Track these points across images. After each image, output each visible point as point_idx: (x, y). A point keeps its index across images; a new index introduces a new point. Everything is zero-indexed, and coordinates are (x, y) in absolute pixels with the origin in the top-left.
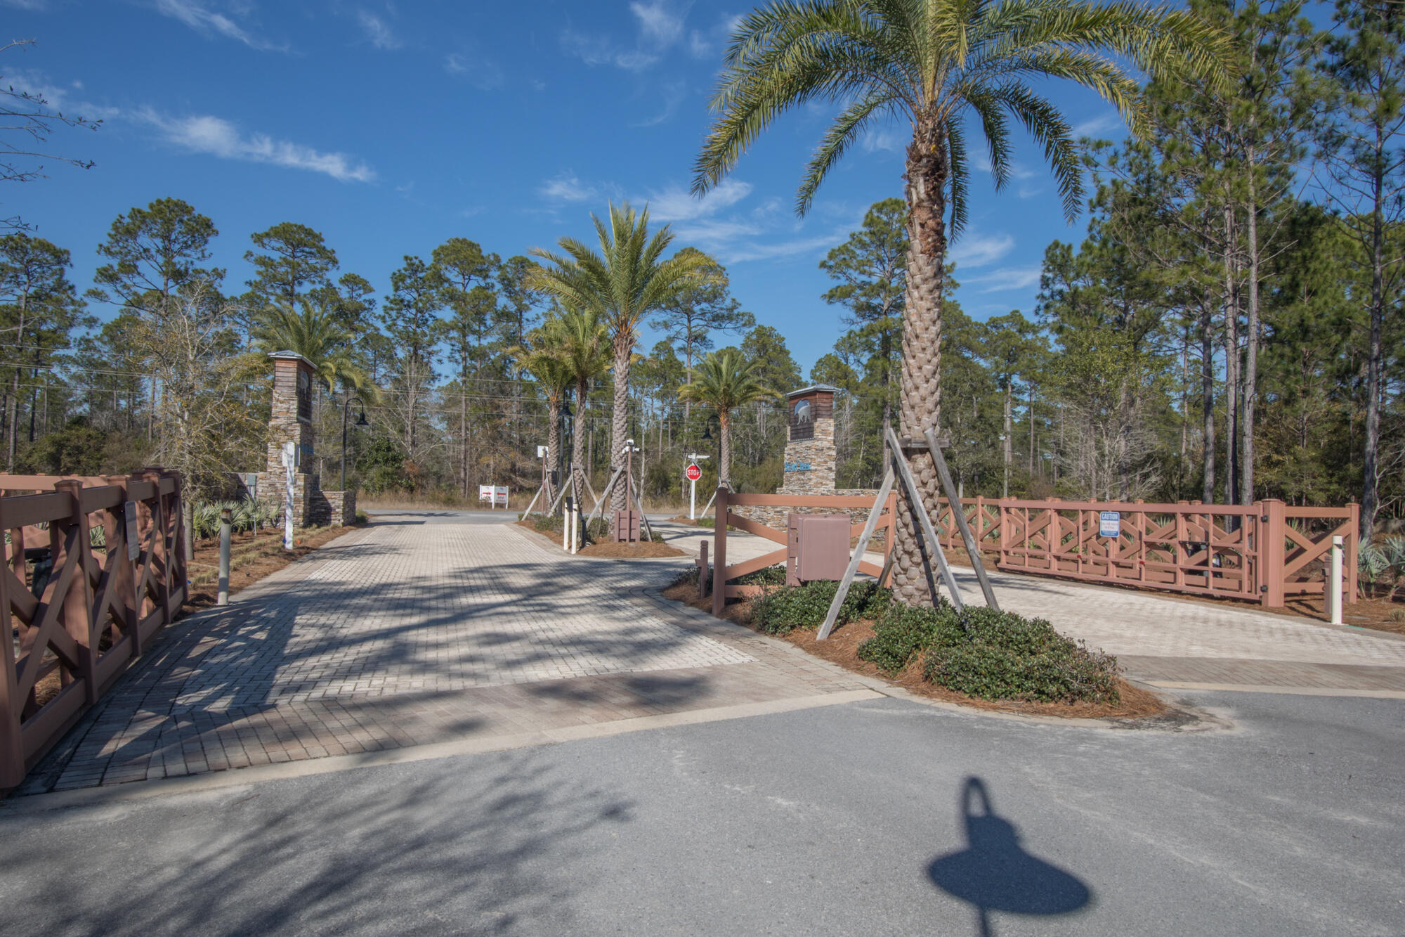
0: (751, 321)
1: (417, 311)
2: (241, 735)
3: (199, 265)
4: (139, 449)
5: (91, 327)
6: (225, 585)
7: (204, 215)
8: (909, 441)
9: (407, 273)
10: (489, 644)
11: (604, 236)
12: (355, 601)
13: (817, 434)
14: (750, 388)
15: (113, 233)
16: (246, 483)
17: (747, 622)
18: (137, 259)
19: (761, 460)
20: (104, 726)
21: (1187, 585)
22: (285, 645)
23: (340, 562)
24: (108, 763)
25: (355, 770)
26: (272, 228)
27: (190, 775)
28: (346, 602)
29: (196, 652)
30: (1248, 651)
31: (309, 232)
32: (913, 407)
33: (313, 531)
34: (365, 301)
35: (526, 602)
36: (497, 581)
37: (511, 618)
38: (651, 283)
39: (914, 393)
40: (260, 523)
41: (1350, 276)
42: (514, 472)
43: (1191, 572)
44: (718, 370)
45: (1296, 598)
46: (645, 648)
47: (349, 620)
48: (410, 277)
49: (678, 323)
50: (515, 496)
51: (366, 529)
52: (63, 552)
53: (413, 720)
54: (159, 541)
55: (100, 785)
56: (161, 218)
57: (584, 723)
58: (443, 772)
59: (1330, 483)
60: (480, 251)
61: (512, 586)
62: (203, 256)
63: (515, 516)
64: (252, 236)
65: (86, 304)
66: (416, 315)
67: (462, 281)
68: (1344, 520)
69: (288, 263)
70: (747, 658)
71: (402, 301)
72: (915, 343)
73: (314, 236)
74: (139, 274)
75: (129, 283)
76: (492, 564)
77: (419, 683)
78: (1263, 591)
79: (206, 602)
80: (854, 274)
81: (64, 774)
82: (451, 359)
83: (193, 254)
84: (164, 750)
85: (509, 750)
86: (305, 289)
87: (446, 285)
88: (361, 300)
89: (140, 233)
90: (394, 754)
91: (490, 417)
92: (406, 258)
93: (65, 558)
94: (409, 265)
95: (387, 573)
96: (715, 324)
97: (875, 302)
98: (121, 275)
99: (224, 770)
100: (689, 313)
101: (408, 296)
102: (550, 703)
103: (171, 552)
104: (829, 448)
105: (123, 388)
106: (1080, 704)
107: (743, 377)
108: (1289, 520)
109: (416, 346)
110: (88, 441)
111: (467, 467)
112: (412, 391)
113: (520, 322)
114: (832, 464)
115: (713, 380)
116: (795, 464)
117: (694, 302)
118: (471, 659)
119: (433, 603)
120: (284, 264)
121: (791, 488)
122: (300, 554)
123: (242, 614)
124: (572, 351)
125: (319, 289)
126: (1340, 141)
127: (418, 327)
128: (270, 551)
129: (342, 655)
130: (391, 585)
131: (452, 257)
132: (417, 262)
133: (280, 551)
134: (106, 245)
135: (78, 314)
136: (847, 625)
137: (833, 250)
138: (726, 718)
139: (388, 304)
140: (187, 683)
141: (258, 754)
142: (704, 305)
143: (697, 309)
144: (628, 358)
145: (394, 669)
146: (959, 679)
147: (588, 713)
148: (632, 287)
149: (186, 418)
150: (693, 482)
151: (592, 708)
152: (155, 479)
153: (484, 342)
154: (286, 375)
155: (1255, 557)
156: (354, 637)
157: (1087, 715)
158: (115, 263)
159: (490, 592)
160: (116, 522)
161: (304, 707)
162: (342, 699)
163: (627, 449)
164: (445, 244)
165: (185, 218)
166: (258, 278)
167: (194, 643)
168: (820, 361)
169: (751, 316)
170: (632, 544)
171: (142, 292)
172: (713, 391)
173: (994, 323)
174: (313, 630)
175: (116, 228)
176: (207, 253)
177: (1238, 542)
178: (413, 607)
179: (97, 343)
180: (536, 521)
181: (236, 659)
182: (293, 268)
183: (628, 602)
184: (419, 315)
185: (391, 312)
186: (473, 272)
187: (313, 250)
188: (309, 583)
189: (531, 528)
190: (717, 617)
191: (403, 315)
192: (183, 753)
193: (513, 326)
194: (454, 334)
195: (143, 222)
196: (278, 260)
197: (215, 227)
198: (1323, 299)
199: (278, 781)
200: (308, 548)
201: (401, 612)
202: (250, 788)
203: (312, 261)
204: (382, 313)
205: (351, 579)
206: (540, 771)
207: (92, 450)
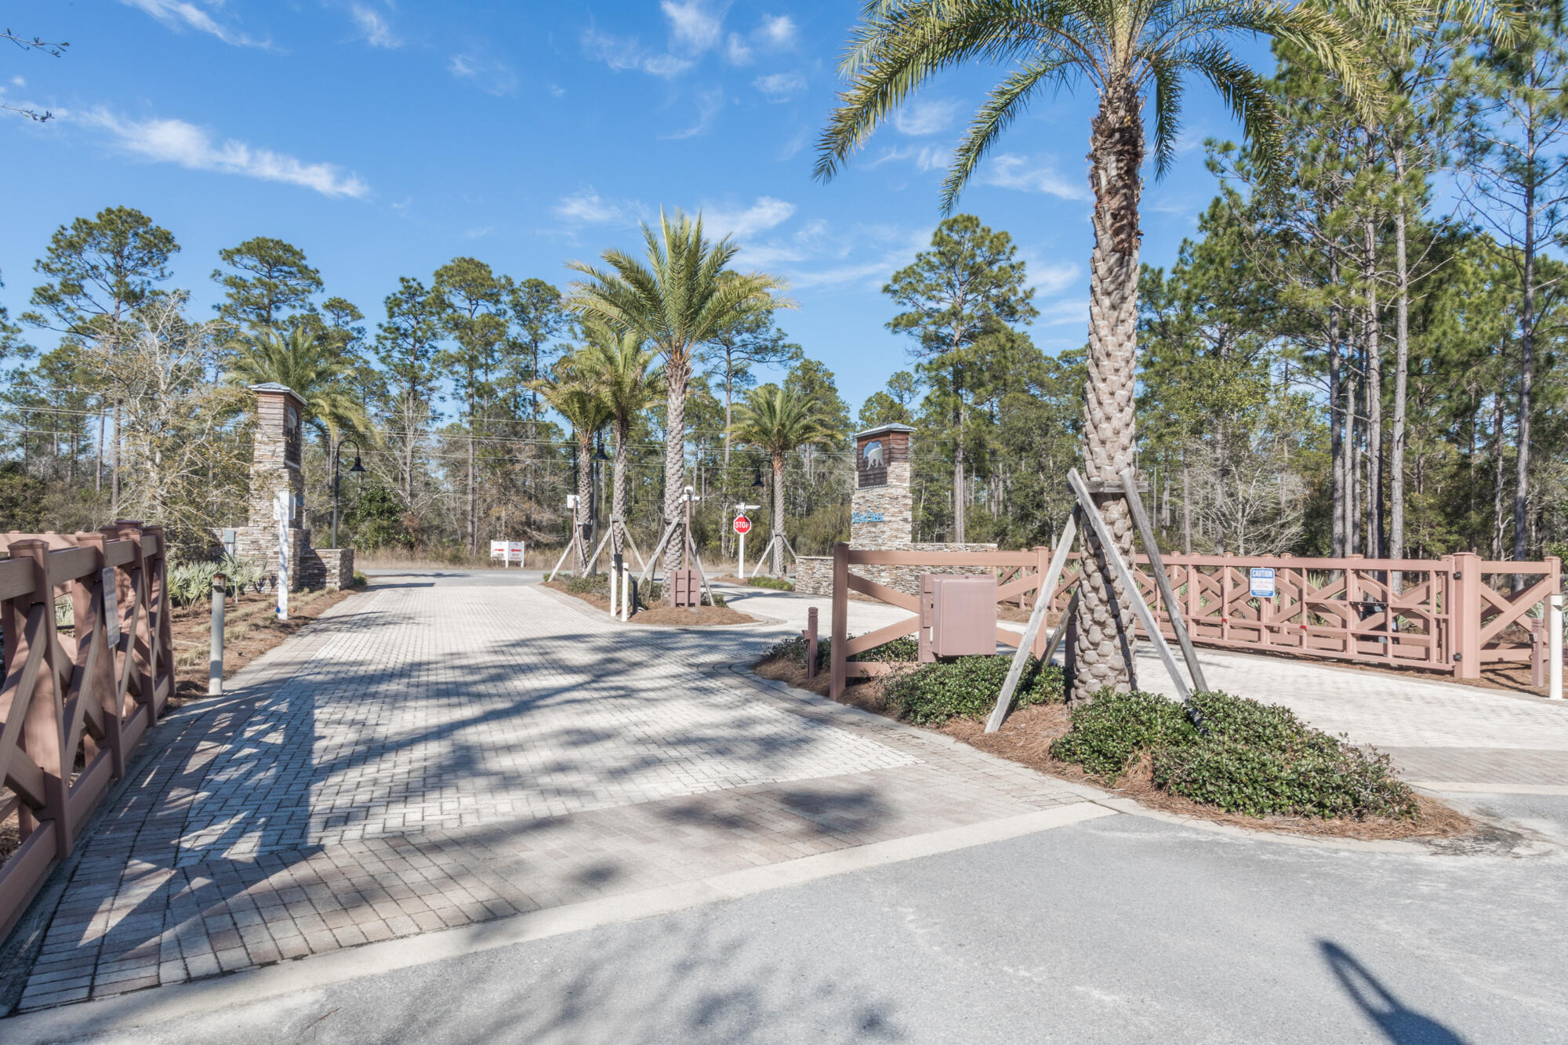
0: (798, 353)
1: (416, 341)
2: (287, 900)
3: (157, 286)
4: (85, 501)
5: (27, 357)
6: (217, 670)
7: (163, 228)
8: (1101, 484)
9: (403, 297)
10: (575, 744)
11: (654, 247)
12: (383, 687)
13: (890, 480)
14: (808, 429)
15: (53, 246)
16: (222, 540)
17: (880, 708)
18: (83, 278)
19: (809, 511)
20: (85, 889)
21: (1359, 653)
22: (311, 752)
23: (349, 634)
24: (98, 957)
25: (467, 956)
26: (244, 244)
27: (225, 975)
28: (373, 689)
29: (195, 764)
30: (1491, 737)
31: (288, 249)
32: (1103, 442)
33: (306, 597)
34: (353, 329)
35: (595, 685)
36: (547, 657)
37: (587, 707)
38: (709, 304)
39: (1104, 425)
40: (241, 588)
41: (1462, 305)
42: (529, 526)
43: (1364, 638)
44: (771, 407)
45: (1491, 667)
46: (770, 746)
47: (383, 714)
48: (407, 302)
49: (716, 356)
50: (531, 552)
51: (368, 593)
52: (23, 644)
53: (519, 867)
54: (142, 618)
55: (90, 998)
56: (111, 230)
57: (753, 865)
58: (596, 955)
59: (1449, 532)
60: (490, 272)
61: (568, 663)
62: (163, 275)
63: (539, 576)
64: (221, 253)
65: (20, 331)
66: (414, 346)
67: (468, 307)
68: (1543, 576)
69: (263, 284)
70: (908, 759)
71: (398, 329)
72: (1105, 362)
73: (294, 253)
74: (85, 295)
75: (73, 306)
76: (534, 636)
77: (508, 807)
78: (1456, 660)
79: (194, 691)
80: (921, 299)
81: (32, 979)
82: (455, 395)
83: (150, 272)
84: (178, 928)
85: (672, 913)
86: (283, 314)
87: (450, 311)
88: (348, 328)
89: (86, 247)
90: (514, 924)
91: (500, 462)
92: (402, 280)
93: (26, 653)
94: (405, 288)
95: (411, 649)
96: (757, 357)
97: (945, 331)
98: (63, 297)
99: (274, 963)
100: (728, 344)
101: (405, 324)
102: (695, 835)
103: (156, 633)
104: (905, 497)
105: (64, 430)
106: (1373, 820)
107: (800, 416)
108: (1486, 578)
109: (414, 380)
110: (24, 491)
111: (476, 520)
112: (410, 434)
113: (535, 354)
114: (909, 515)
115: (766, 420)
116: (865, 515)
117: (734, 332)
118: (561, 768)
119: (482, 688)
120: (259, 285)
121: (860, 542)
122: (297, 625)
123: (244, 706)
124: (611, 384)
125: (298, 315)
126: (1486, 148)
127: (417, 359)
128: (261, 623)
129: (390, 765)
130: (420, 664)
131: (458, 278)
132: (415, 285)
133: (273, 622)
134: (45, 260)
135: (11, 342)
136: (1016, 713)
137: (898, 273)
138: (935, 852)
139: (382, 333)
140: (192, 813)
141: (319, 935)
142: (746, 336)
143: (737, 339)
144: (684, 392)
145: (466, 783)
146: (1211, 788)
147: (749, 847)
148: (688, 308)
149: (158, 461)
150: (742, 536)
151: (752, 839)
152: (136, 537)
153: (492, 378)
154: (271, 411)
155: (1446, 621)
156: (397, 738)
157: (1387, 835)
158: (56, 282)
159: (546, 672)
160: (90, 596)
161: (362, 848)
162: (412, 835)
163: (685, 497)
164: (449, 264)
165: (141, 231)
166: (229, 302)
167: (189, 751)
168: (869, 400)
169: (799, 348)
170: (692, 609)
171: (89, 317)
172: (765, 432)
173: (1067, 357)
174: (342, 728)
175: (57, 241)
176: (166, 272)
177: (1424, 603)
178: (458, 695)
179: (34, 378)
180: (568, 582)
181: (249, 774)
182: (270, 290)
183: (719, 683)
184: (418, 345)
185: (385, 342)
186: (484, 296)
187: (294, 270)
188: (319, 663)
189: (561, 590)
190: (838, 700)
191: (400, 346)
192: (208, 934)
193: (524, 359)
194: (458, 368)
195: (90, 234)
196: (251, 280)
197: (177, 242)
198: (1441, 329)
199: (359, 980)
200: (306, 618)
201: (444, 701)
202: (320, 995)
203: (292, 282)
204: (374, 343)
205: (369, 657)
206: (731, 948)
207: (29, 501)
